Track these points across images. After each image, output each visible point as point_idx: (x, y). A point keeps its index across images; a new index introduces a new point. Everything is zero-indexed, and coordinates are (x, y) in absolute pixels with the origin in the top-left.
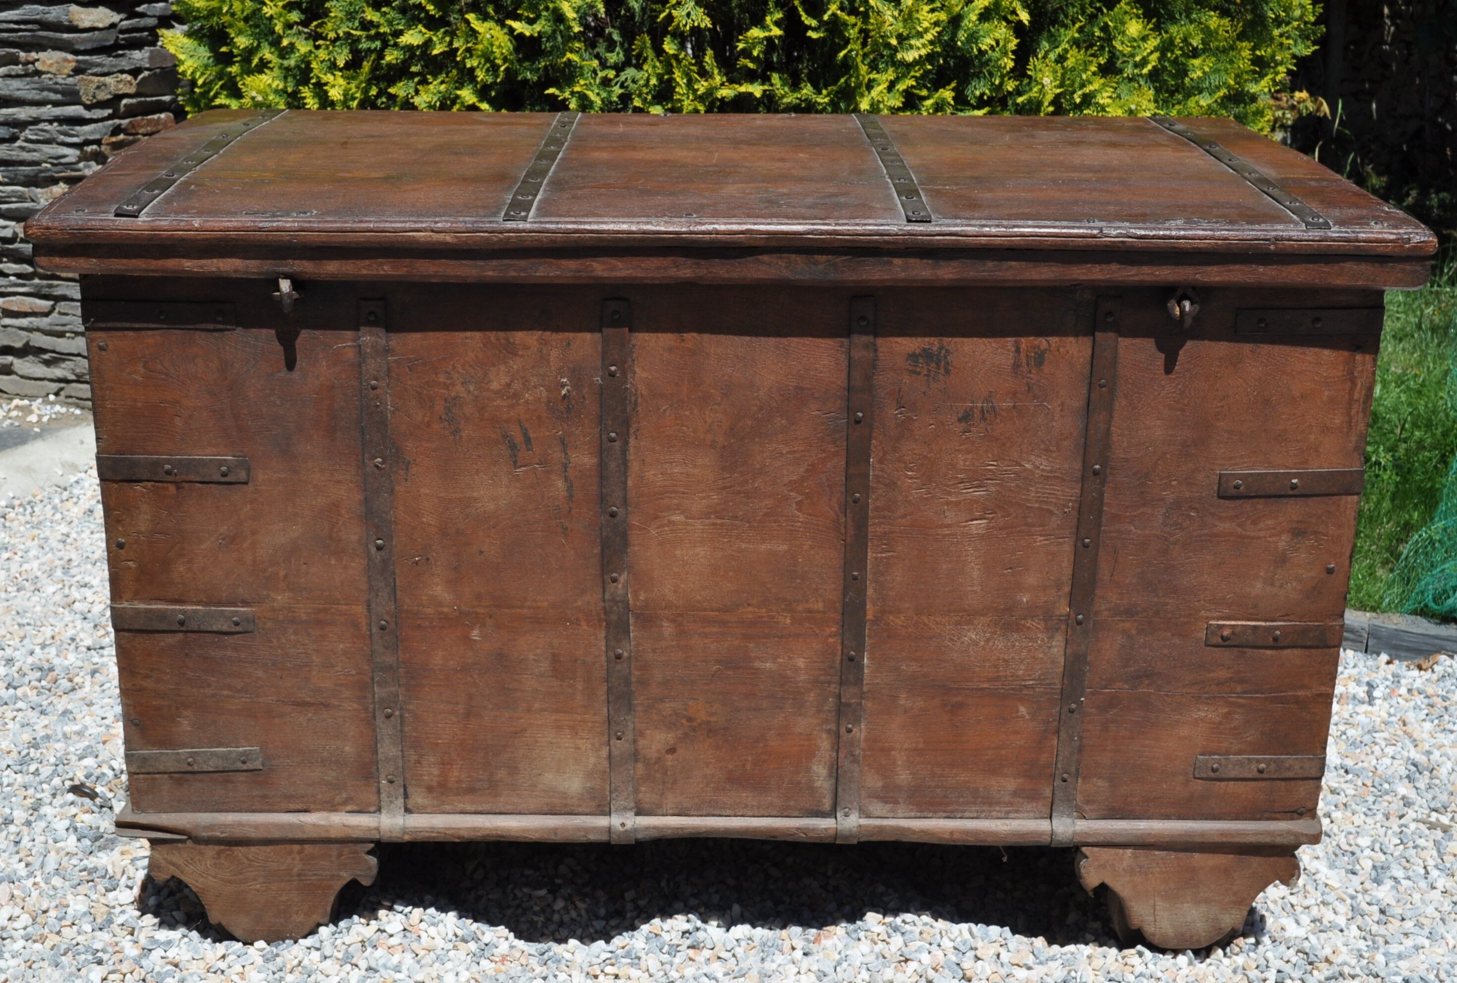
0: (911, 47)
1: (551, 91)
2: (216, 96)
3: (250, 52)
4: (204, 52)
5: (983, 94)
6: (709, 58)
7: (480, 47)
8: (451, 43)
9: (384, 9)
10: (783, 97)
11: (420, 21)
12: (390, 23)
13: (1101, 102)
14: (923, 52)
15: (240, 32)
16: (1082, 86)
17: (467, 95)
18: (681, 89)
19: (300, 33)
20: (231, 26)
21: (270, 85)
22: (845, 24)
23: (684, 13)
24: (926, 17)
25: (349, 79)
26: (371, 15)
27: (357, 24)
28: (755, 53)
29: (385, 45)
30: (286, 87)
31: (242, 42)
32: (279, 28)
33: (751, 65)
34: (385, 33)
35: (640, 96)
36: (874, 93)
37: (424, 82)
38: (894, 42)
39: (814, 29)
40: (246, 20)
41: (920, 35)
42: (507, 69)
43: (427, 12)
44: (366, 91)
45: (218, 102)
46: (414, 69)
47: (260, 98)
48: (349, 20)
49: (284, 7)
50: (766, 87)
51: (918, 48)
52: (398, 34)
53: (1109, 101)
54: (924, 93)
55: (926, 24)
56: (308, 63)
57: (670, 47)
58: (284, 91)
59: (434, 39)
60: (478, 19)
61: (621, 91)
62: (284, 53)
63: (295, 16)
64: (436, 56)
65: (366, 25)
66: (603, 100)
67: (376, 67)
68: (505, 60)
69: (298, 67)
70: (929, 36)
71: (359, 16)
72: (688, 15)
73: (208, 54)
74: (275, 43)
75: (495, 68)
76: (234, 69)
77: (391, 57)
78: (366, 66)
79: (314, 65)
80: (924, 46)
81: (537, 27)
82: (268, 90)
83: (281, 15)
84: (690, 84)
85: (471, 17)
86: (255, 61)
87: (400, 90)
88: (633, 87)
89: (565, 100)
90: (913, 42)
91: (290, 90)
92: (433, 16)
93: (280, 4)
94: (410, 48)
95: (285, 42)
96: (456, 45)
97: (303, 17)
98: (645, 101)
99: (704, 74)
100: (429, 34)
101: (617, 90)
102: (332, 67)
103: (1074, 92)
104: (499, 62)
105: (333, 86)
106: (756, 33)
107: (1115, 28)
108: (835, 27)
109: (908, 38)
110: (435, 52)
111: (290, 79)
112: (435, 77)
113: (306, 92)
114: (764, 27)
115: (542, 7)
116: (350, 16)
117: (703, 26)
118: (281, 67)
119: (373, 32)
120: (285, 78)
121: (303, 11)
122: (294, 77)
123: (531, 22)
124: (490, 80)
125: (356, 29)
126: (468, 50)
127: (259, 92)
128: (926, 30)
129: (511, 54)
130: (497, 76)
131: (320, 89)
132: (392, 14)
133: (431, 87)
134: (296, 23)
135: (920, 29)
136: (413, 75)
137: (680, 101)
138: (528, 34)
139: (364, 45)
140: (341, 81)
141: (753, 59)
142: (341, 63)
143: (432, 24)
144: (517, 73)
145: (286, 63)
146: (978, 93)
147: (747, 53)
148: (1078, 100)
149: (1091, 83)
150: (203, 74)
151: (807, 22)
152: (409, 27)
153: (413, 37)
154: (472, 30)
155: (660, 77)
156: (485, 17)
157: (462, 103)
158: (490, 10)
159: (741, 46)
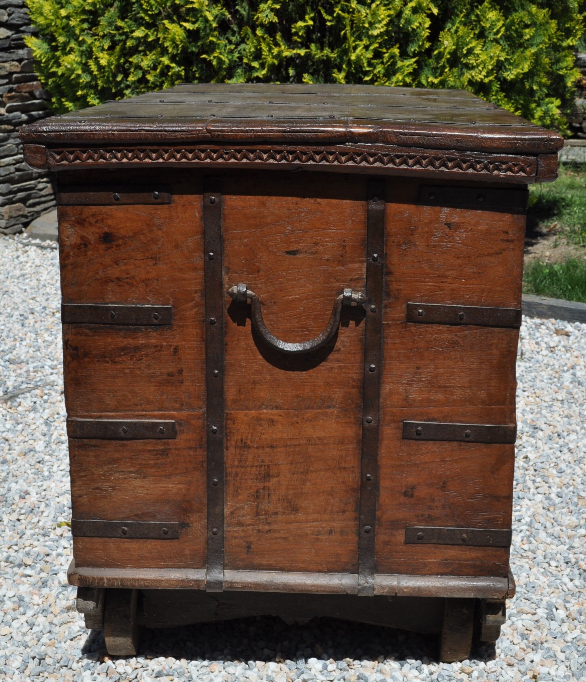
0: (376, 28)
1: (204, 56)
2: (51, 67)
3: (66, 44)
4: (45, 46)
5: (415, 50)
6: (278, 37)
7: (170, 36)
8: (157, 35)
9: (126, 20)
10: (316, 55)
11: (143, 25)
12: (129, 27)
13: (476, 52)
14: (382, 30)
15: (60, 35)
16: (467, 45)
17: (165, 60)
18: (265, 53)
19: (88, 34)
20: (56, 31)
21: (74, 60)
22: (344, 18)
23: (264, 15)
24: (383, 13)
25: (110, 55)
26: (120, 23)
27: (113, 27)
28: (300, 34)
29: (127, 37)
30: (81, 60)
31: (61, 39)
32: (77, 32)
33: (299, 40)
34: (127, 32)
35: (247, 57)
36: (358, 51)
37: (145, 55)
38: (367, 25)
39: (330, 21)
40: (63, 28)
41: (380, 22)
42: (183, 47)
43: (145, 20)
44: (118, 60)
45: (52, 70)
46: (140, 49)
47: (69, 66)
48: (109, 26)
49: (80, 21)
50: (307, 50)
51: (379, 28)
52: (133, 32)
53: (480, 52)
54: (384, 50)
55: (382, 16)
56: (91, 48)
57: (259, 32)
58: (81, 63)
59: (149, 33)
60: (169, 23)
61: (238, 55)
62: (81, 43)
63: (85, 26)
64: (151, 42)
65: (118, 28)
66: (229, 60)
67: (123, 48)
68: (181, 42)
69: (87, 50)
70: (384, 22)
71: (114, 24)
72: (267, 16)
73: (47, 47)
74: (76, 40)
75: (176, 46)
76: (58, 53)
77: (129, 43)
78: (118, 48)
79: (94, 49)
80: (382, 27)
81: (196, 25)
82: (73, 62)
83: (79, 25)
84: (270, 49)
85: (166, 22)
86: (68, 49)
87: (134, 59)
88: (244, 53)
89: (210, 60)
90: (377, 25)
91: (83, 62)
92: (148, 22)
93: (78, 20)
94: (138, 38)
95: (81, 39)
96: (159, 36)
97: (90, 26)
98: (249, 60)
99: (277, 45)
100: (147, 31)
101: (236, 55)
102: (103, 50)
103: (463, 48)
104: (178, 43)
105: (102, 58)
106: (300, 24)
107: (482, 15)
108: (339, 19)
109: (374, 23)
110: (150, 40)
111: (83, 56)
112: (150, 52)
113: (91, 63)
114: (305, 21)
115: (199, 16)
116: (110, 24)
117: (274, 21)
118: (79, 51)
119: (121, 32)
120: (81, 56)
121: (89, 23)
122: (86, 55)
123: (194, 23)
124: (175, 52)
125: (113, 30)
126: (164, 38)
127: (69, 63)
128: (383, 19)
129: (184, 39)
130: (178, 50)
131: (97, 60)
132: (130, 22)
133: (149, 57)
134: (86, 29)
135: (380, 19)
136: (140, 52)
137: (265, 58)
138: (191, 29)
139: (117, 38)
140: (107, 56)
141: (299, 37)
142: (106, 47)
143: (148, 26)
144: (188, 48)
145: (81, 49)
146: (412, 50)
147: (296, 34)
148: (465, 52)
149: (471, 43)
150: (45, 57)
151: (326, 18)
152: (138, 28)
153: (139, 33)
154: (167, 28)
155: (256, 47)
156: (173, 22)
157: (163, 64)
158: (175, 18)
159: (294, 30)
